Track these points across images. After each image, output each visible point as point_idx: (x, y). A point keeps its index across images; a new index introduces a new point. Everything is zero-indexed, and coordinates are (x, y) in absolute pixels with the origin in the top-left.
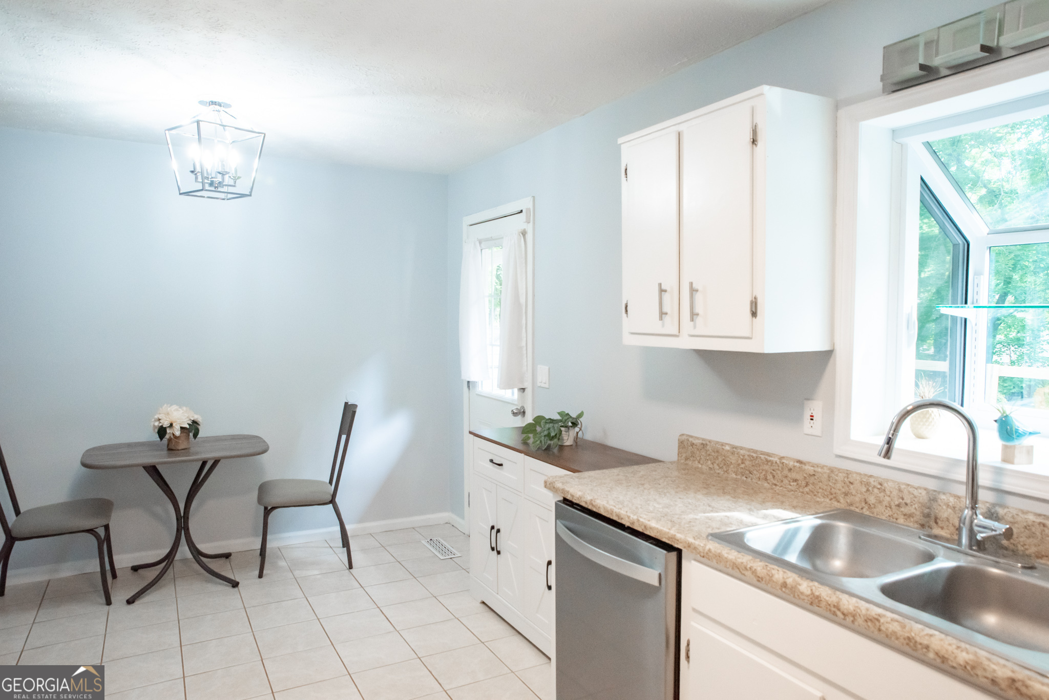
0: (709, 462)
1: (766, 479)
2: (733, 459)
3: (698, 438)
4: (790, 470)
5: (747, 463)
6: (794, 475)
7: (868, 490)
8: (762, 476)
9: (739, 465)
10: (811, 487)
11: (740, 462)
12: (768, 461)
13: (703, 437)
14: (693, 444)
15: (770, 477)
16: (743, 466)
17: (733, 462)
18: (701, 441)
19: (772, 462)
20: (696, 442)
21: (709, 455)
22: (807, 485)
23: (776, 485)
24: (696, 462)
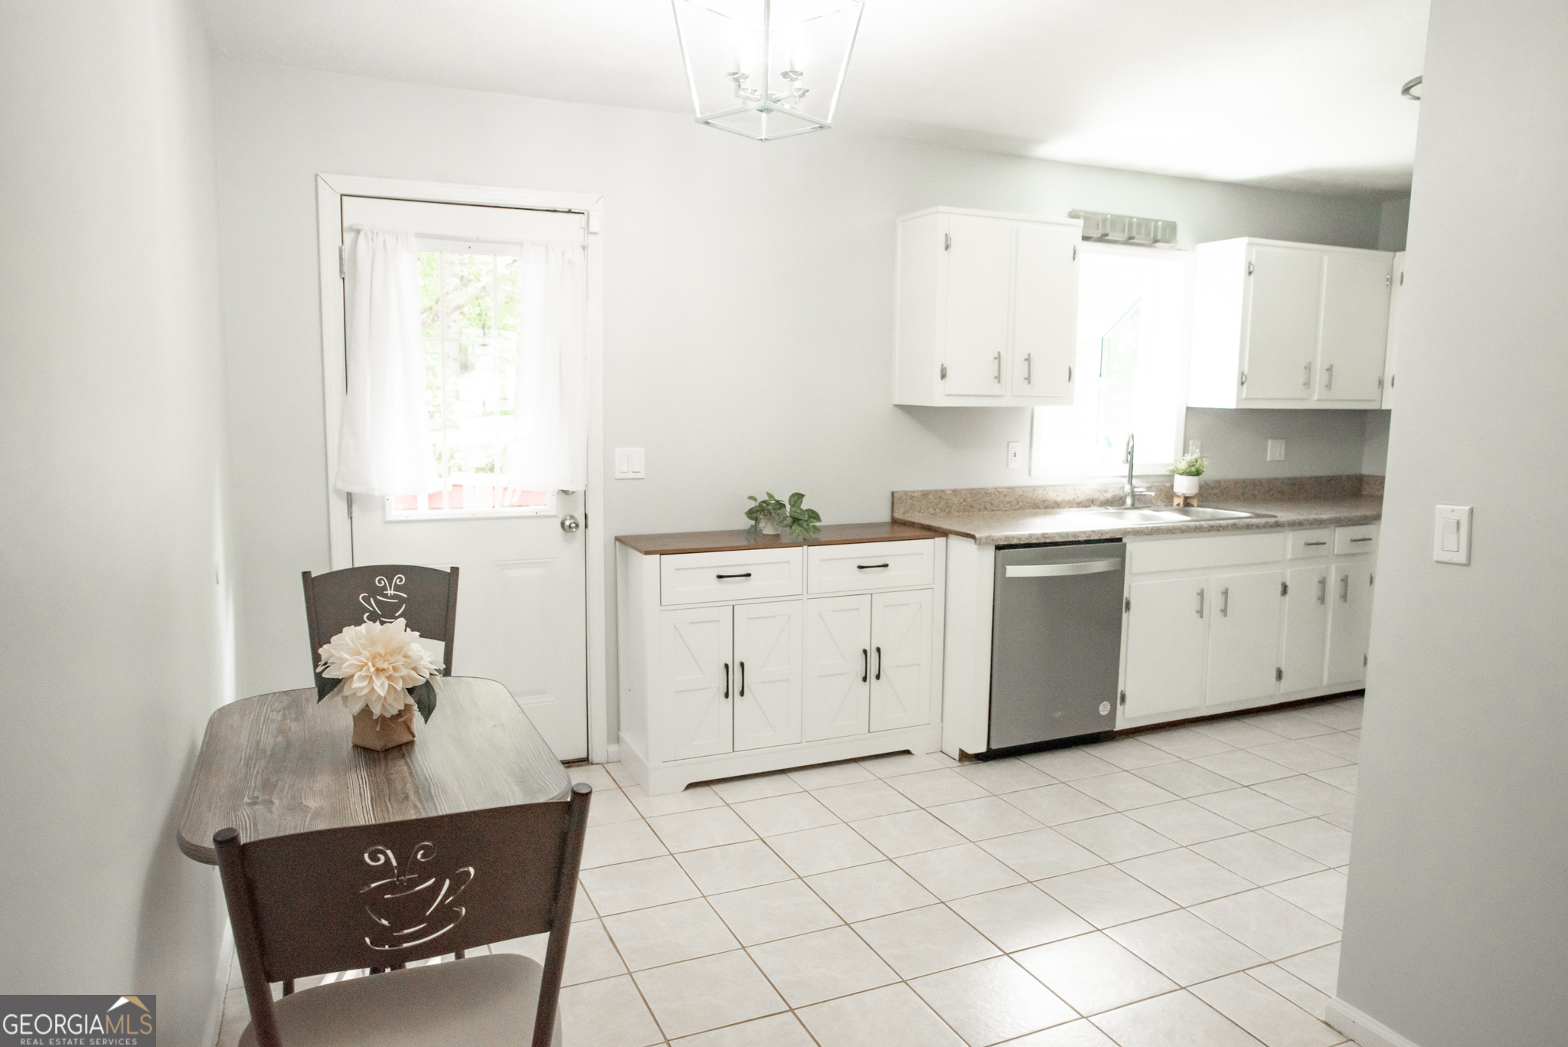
0: (931, 509)
1: (985, 509)
2: (955, 500)
3: (918, 491)
4: (1005, 496)
5: (969, 500)
6: (1008, 499)
7: (1057, 495)
8: (982, 507)
9: (961, 503)
10: (1020, 504)
11: (962, 501)
12: (987, 494)
13: (921, 489)
14: (913, 497)
15: (988, 505)
16: (964, 503)
17: (955, 502)
18: (920, 493)
19: (990, 494)
20: (915, 495)
21: (931, 502)
22: (1018, 503)
23: (993, 510)
24: (917, 513)
